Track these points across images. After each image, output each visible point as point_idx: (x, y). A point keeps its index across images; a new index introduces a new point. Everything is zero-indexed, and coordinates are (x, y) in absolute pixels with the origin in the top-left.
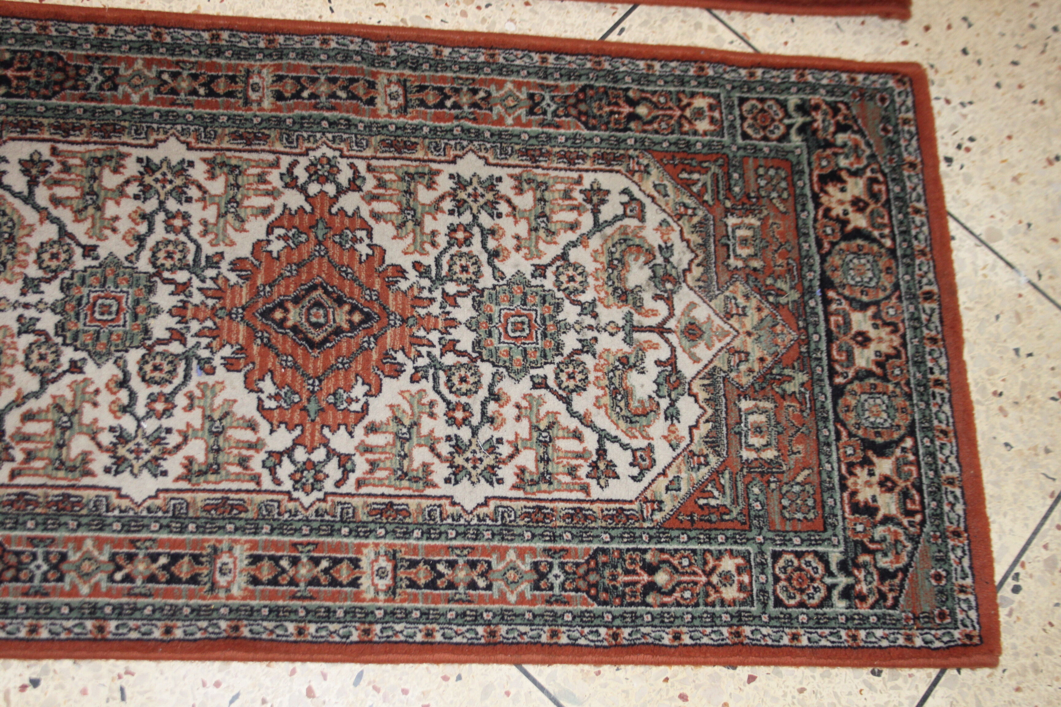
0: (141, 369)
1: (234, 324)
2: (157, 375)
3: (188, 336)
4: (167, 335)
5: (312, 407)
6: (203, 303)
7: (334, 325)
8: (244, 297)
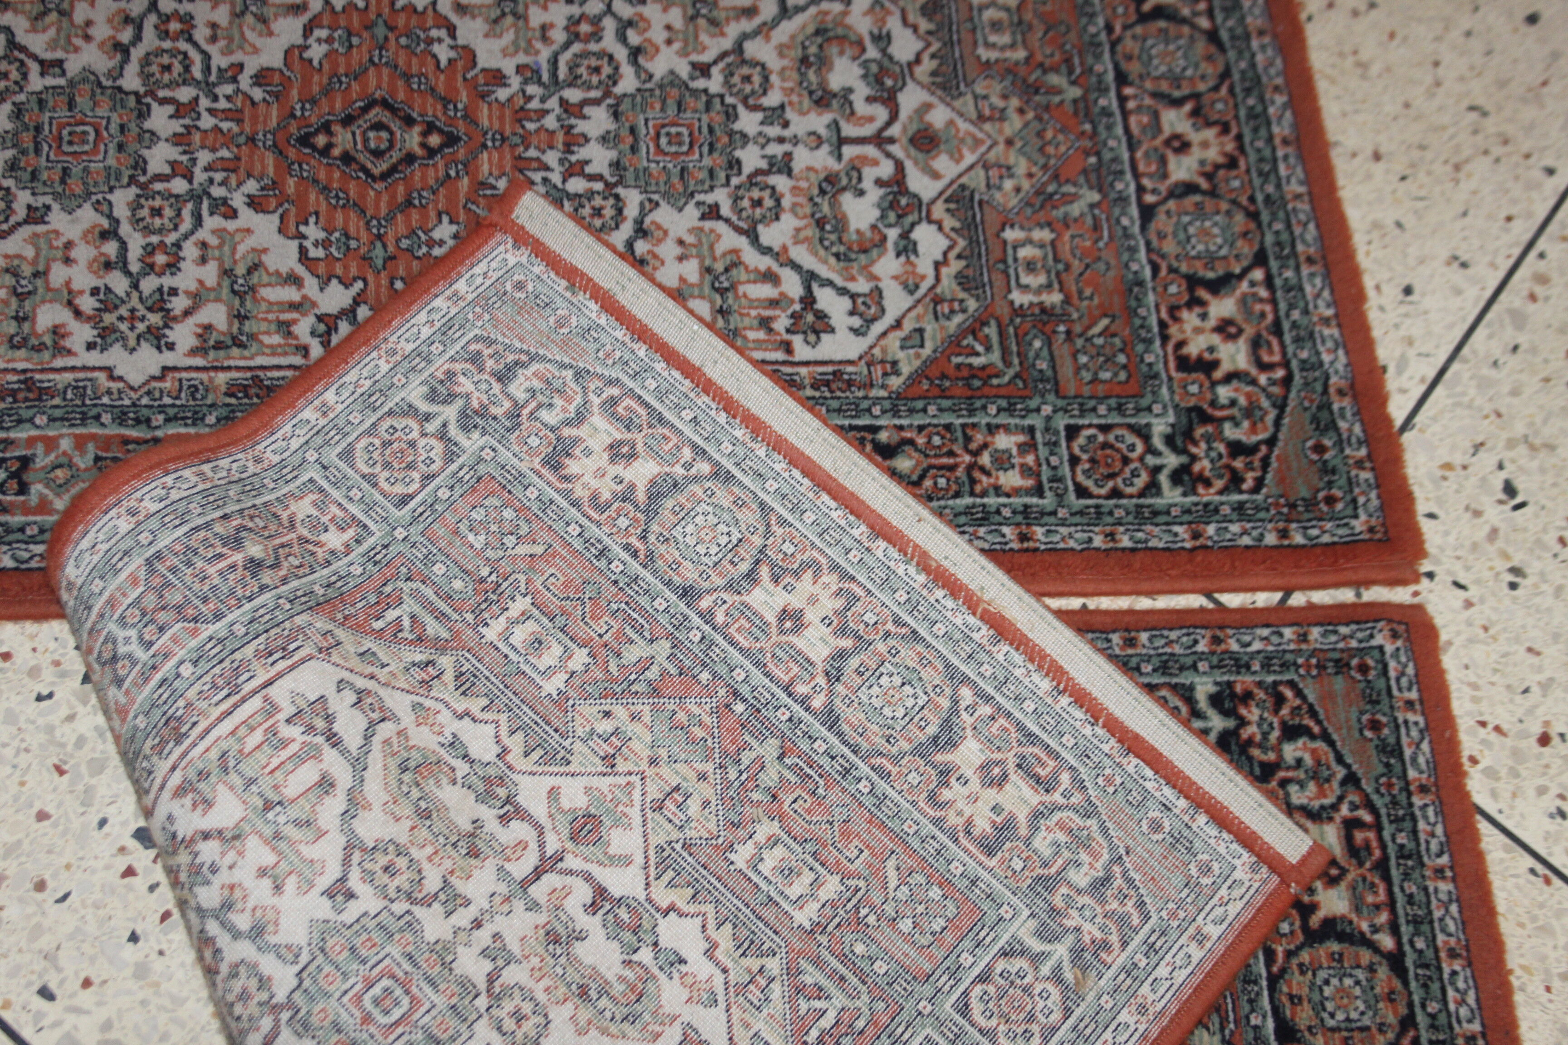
0: (617, 69)
1: (496, 126)
2: (594, 62)
3: (558, 110)
4: (587, 110)
5: (380, 31)
6: (544, 152)
7: (354, 128)
8: (485, 163)
